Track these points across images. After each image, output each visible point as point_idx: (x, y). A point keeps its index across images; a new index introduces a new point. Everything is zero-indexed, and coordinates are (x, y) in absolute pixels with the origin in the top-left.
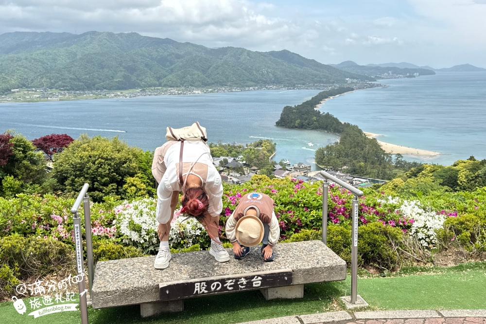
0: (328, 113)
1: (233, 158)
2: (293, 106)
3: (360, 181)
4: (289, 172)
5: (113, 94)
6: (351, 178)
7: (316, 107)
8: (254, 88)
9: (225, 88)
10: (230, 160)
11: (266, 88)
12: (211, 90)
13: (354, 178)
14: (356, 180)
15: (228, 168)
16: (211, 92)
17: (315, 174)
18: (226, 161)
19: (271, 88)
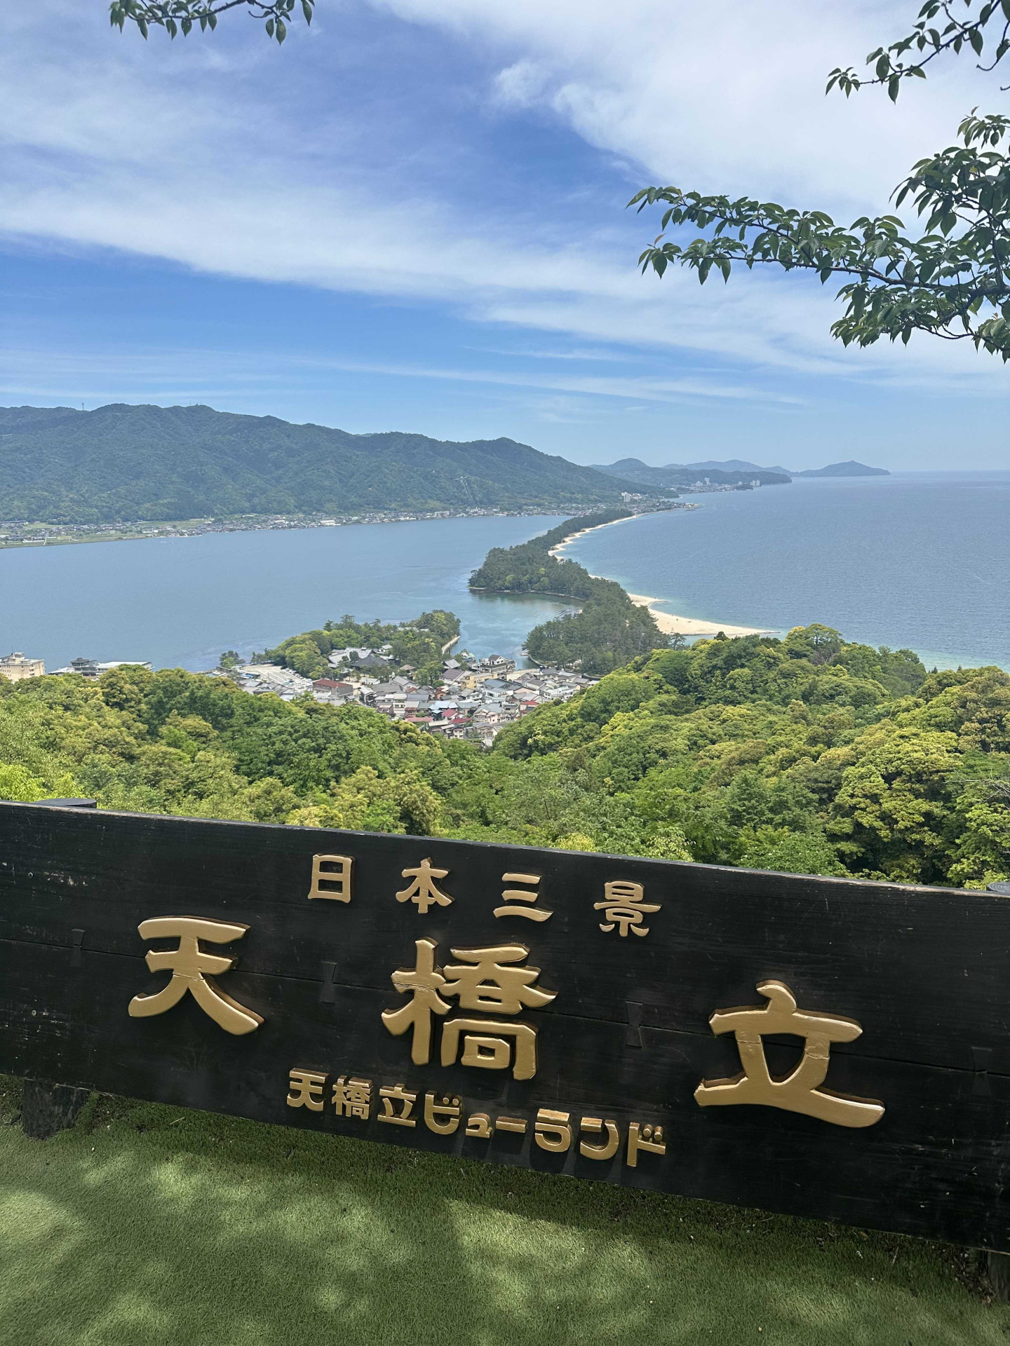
0: (570, 561)
1: (370, 651)
2: (507, 548)
4: (471, 672)
5: (157, 528)
6: (584, 681)
7: (553, 549)
8: (442, 514)
9: (385, 514)
10: (363, 654)
11: (467, 513)
12: (356, 518)
13: (591, 680)
15: (358, 669)
16: (358, 522)
17: (519, 676)
18: (354, 656)
19: (476, 512)
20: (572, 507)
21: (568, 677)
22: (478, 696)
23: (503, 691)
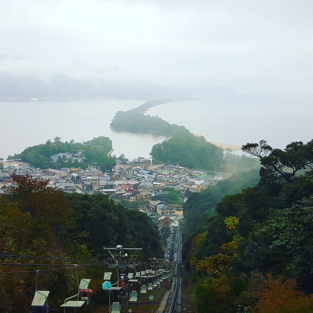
0: (157, 116)
1: (71, 155)
2: (125, 111)
3: (198, 173)
6: (190, 171)
8: (88, 98)
10: (69, 156)
11: (99, 98)
13: (193, 170)
14: (194, 173)
18: (65, 157)
22: (136, 178)
23: (149, 175)
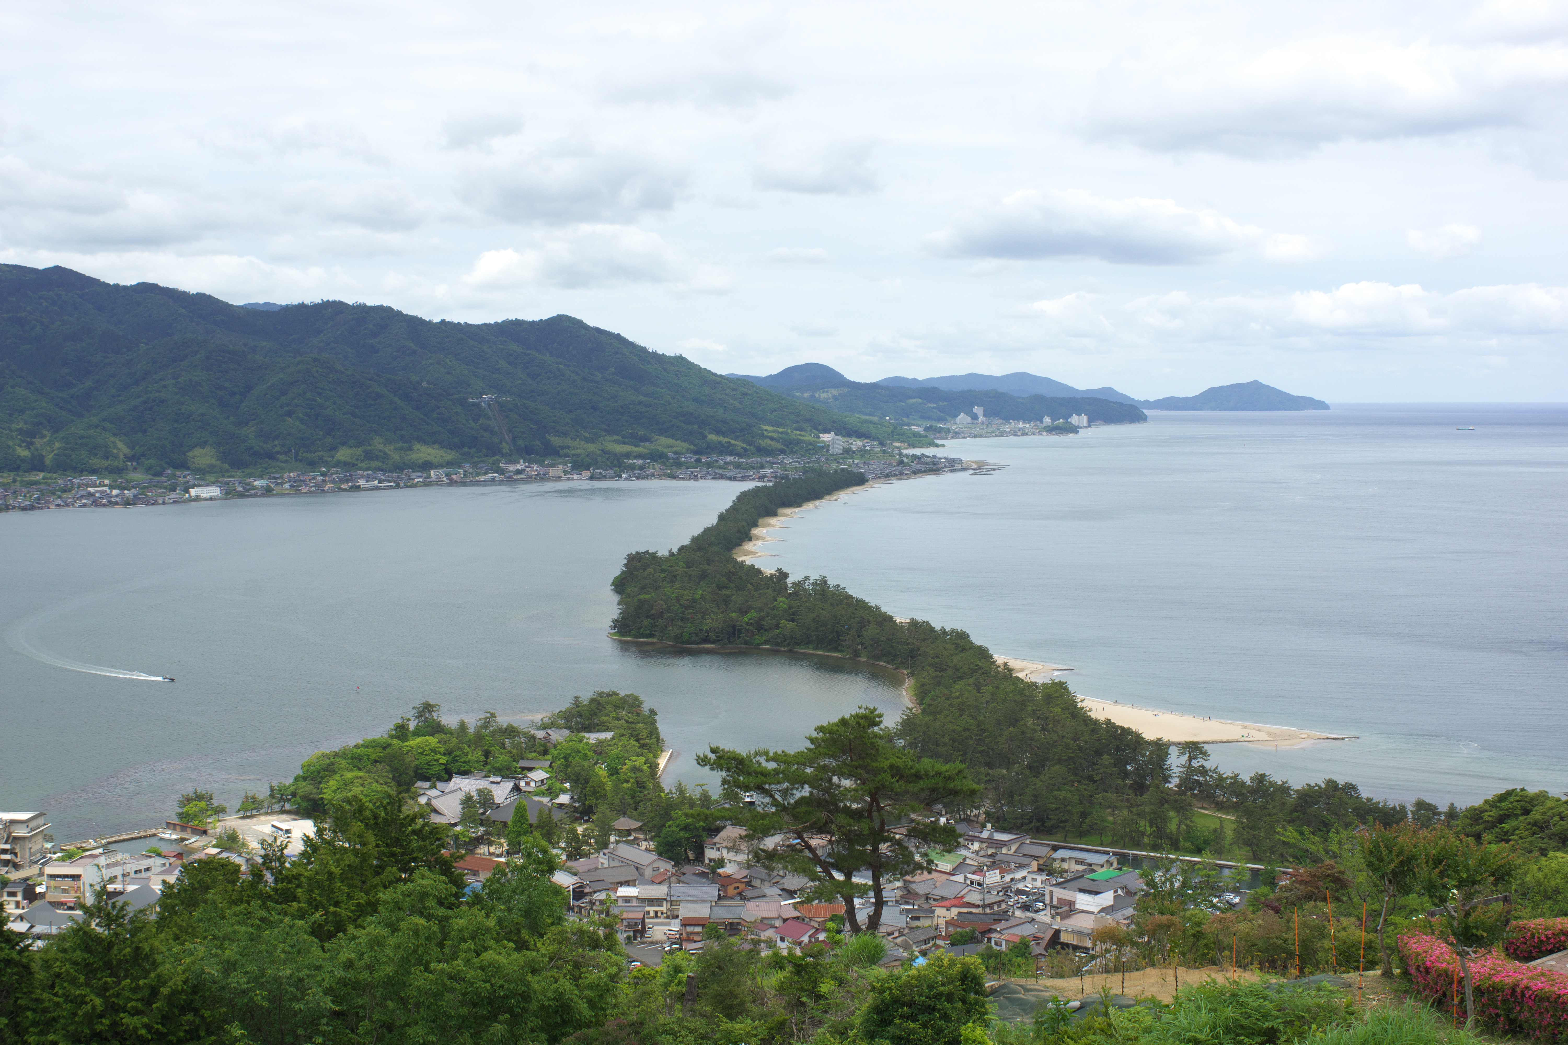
2: (661, 552)
8: (448, 475)
10: (502, 792)
11: (501, 472)
13: (1055, 849)
18: (487, 798)
19: (519, 472)
20: (726, 463)
21: (1003, 844)
